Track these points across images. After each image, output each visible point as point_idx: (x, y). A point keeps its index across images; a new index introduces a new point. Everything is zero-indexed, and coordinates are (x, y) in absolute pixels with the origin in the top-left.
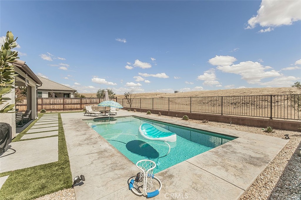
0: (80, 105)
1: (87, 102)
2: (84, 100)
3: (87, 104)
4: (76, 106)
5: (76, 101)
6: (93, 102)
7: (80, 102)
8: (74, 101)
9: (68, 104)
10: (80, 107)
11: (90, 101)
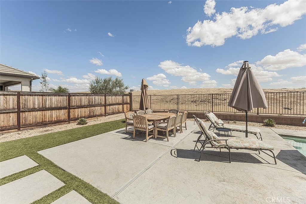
0: (66, 111)
1: (83, 104)
2: (75, 99)
3: (82, 107)
4: (55, 114)
5: (57, 101)
6: (93, 103)
7: (65, 104)
8: (51, 100)
9: (34, 110)
10: (66, 115)
11: (89, 102)
